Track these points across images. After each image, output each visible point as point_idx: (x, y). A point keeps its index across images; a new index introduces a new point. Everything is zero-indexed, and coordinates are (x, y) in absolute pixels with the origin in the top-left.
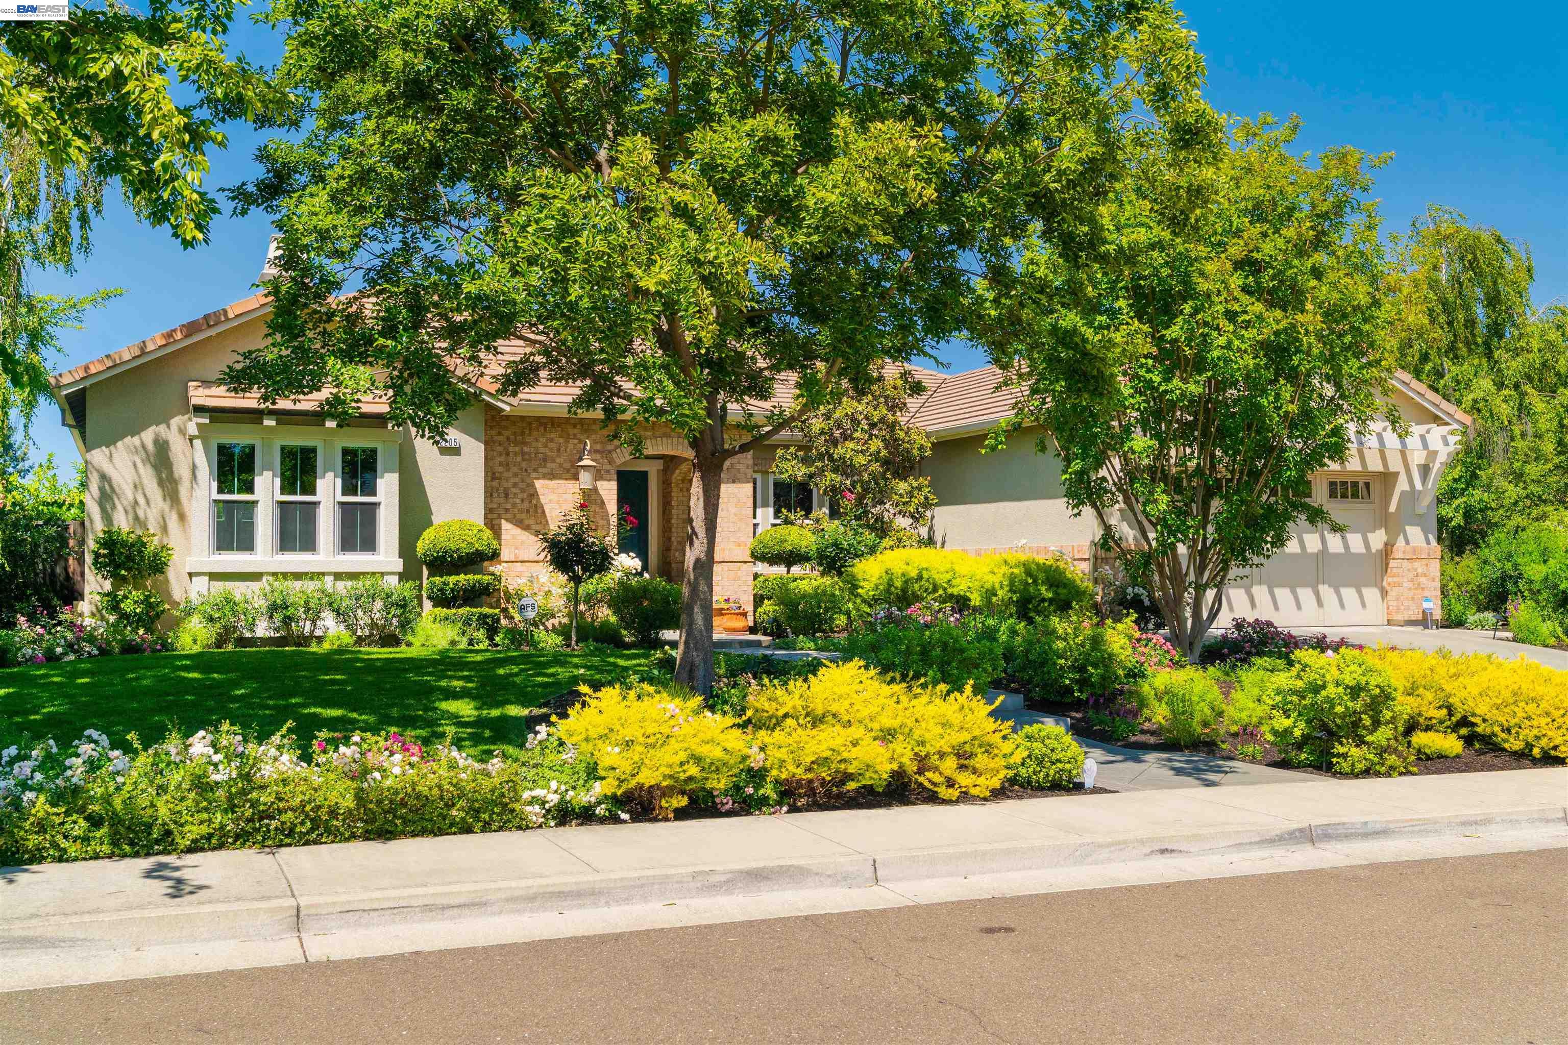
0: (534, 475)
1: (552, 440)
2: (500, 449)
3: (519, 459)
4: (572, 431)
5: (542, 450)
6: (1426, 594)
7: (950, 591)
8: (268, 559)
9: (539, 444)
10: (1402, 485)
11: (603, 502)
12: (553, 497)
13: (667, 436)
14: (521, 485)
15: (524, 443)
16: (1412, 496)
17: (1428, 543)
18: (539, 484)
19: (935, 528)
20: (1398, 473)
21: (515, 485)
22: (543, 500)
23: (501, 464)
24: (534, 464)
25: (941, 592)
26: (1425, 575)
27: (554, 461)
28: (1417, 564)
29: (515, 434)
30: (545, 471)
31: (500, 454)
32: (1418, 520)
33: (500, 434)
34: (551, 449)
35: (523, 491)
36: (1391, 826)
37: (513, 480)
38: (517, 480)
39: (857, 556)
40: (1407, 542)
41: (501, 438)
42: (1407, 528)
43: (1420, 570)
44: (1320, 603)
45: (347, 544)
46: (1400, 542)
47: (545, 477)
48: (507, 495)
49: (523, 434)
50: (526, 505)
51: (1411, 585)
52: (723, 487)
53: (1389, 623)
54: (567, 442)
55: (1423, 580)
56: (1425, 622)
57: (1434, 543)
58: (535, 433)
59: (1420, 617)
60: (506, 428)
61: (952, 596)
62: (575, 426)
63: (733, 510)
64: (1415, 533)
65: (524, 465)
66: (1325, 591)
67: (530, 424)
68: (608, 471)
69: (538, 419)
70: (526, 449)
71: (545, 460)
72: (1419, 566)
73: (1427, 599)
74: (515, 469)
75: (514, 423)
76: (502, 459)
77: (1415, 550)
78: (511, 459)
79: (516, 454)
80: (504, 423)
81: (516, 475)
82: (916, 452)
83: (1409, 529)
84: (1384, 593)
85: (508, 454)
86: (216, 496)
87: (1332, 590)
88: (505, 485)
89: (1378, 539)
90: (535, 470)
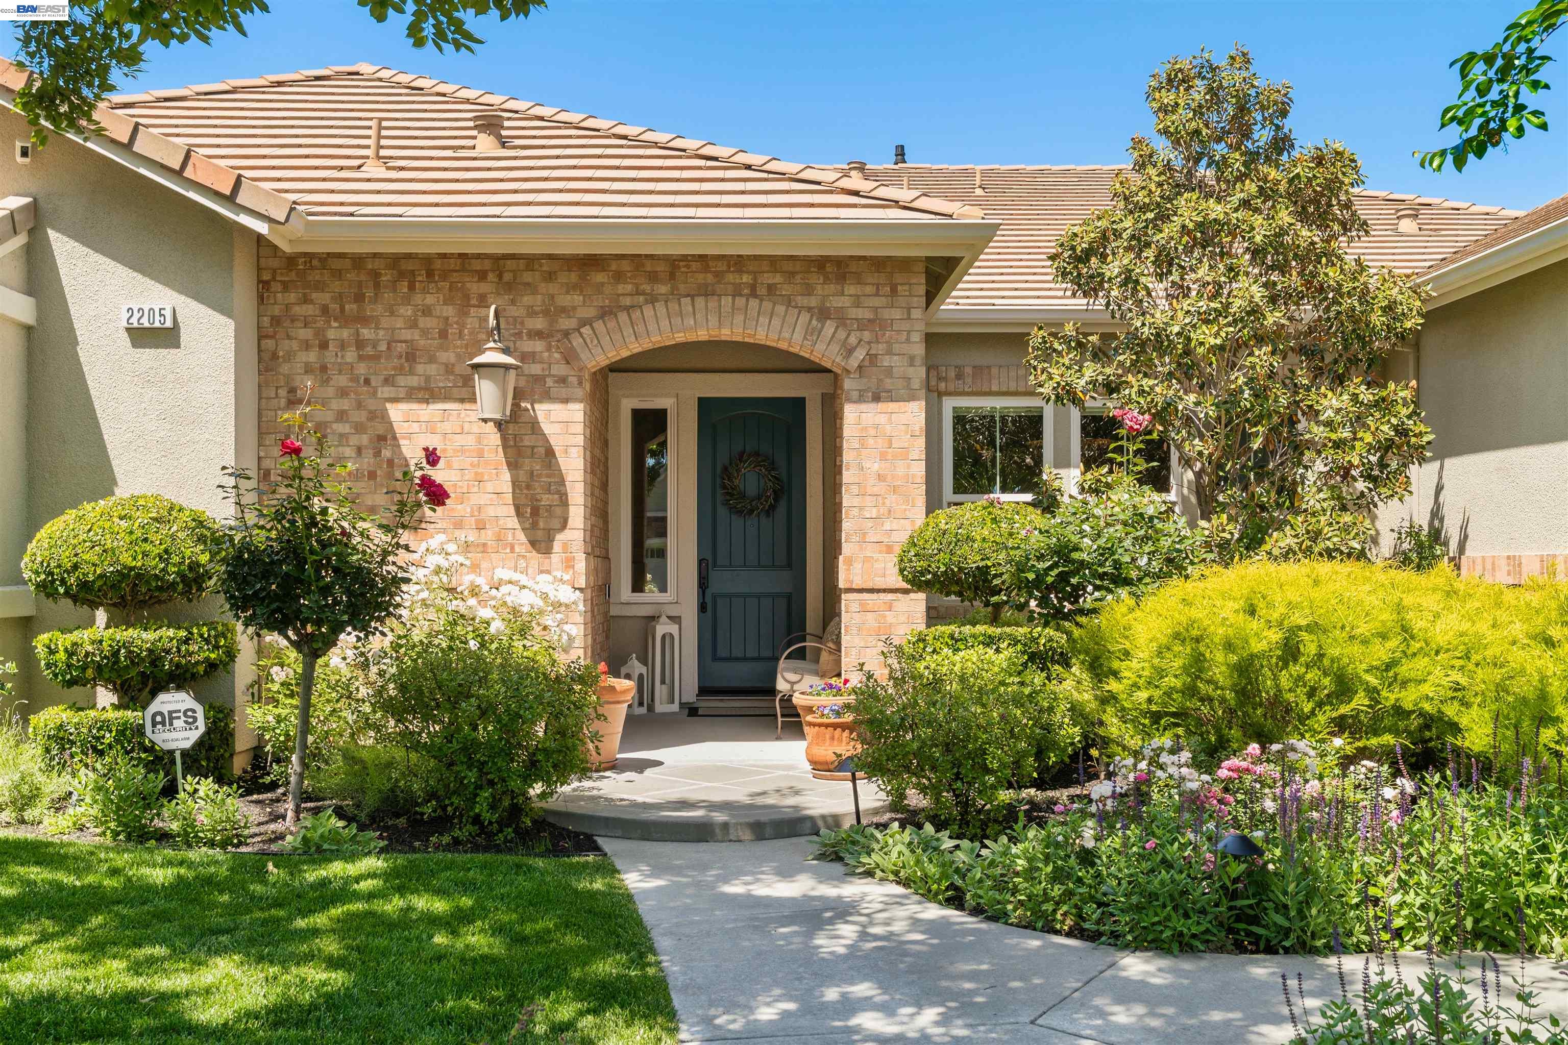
0: (385, 392)
1: (427, 311)
2: (305, 334)
3: (350, 357)
4: (475, 288)
5: (407, 335)
7: (1389, 697)
9: (397, 320)
11: (550, 452)
12: (434, 441)
13: (706, 292)
14: (360, 416)
15: (364, 320)
18: (396, 412)
19: (1446, 511)
21: (341, 416)
22: (406, 446)
23: (308, 370)
24: (386, 366)
25: (1360, 701)
27: (432, 360)
29: (339, 298)
30: (414, 381)
31: (306, 346)
33: (306, 300)
34: (425, 333)
35: (359, 428)
37: (335, 405)
38: (345, 404)
39: (1119, 579)
41: (308, 310)
47: (411, 395)
48: (321, 440)
49: (359, 298)
50: (368, 460)
54: (464, 314)
58: (387, 296)
60: (319, 287)
61: (1399, 711)
62: (482, 276)
63: (874, 466)
65: (362, 369)
67: (375, 275)
68: (562, 380)
69: (395, 260)
70: (366, 333)
71: (411, 357)
74: (342, 380)
75: (338, 274)
76: (312, 356)
78: (330, 357)
79: (343, 346)
80: (315, 276)
81: (343, 393)
82: (1377, 319)
85: (324, 346)
88: (319, 416)
90: (388, 381)
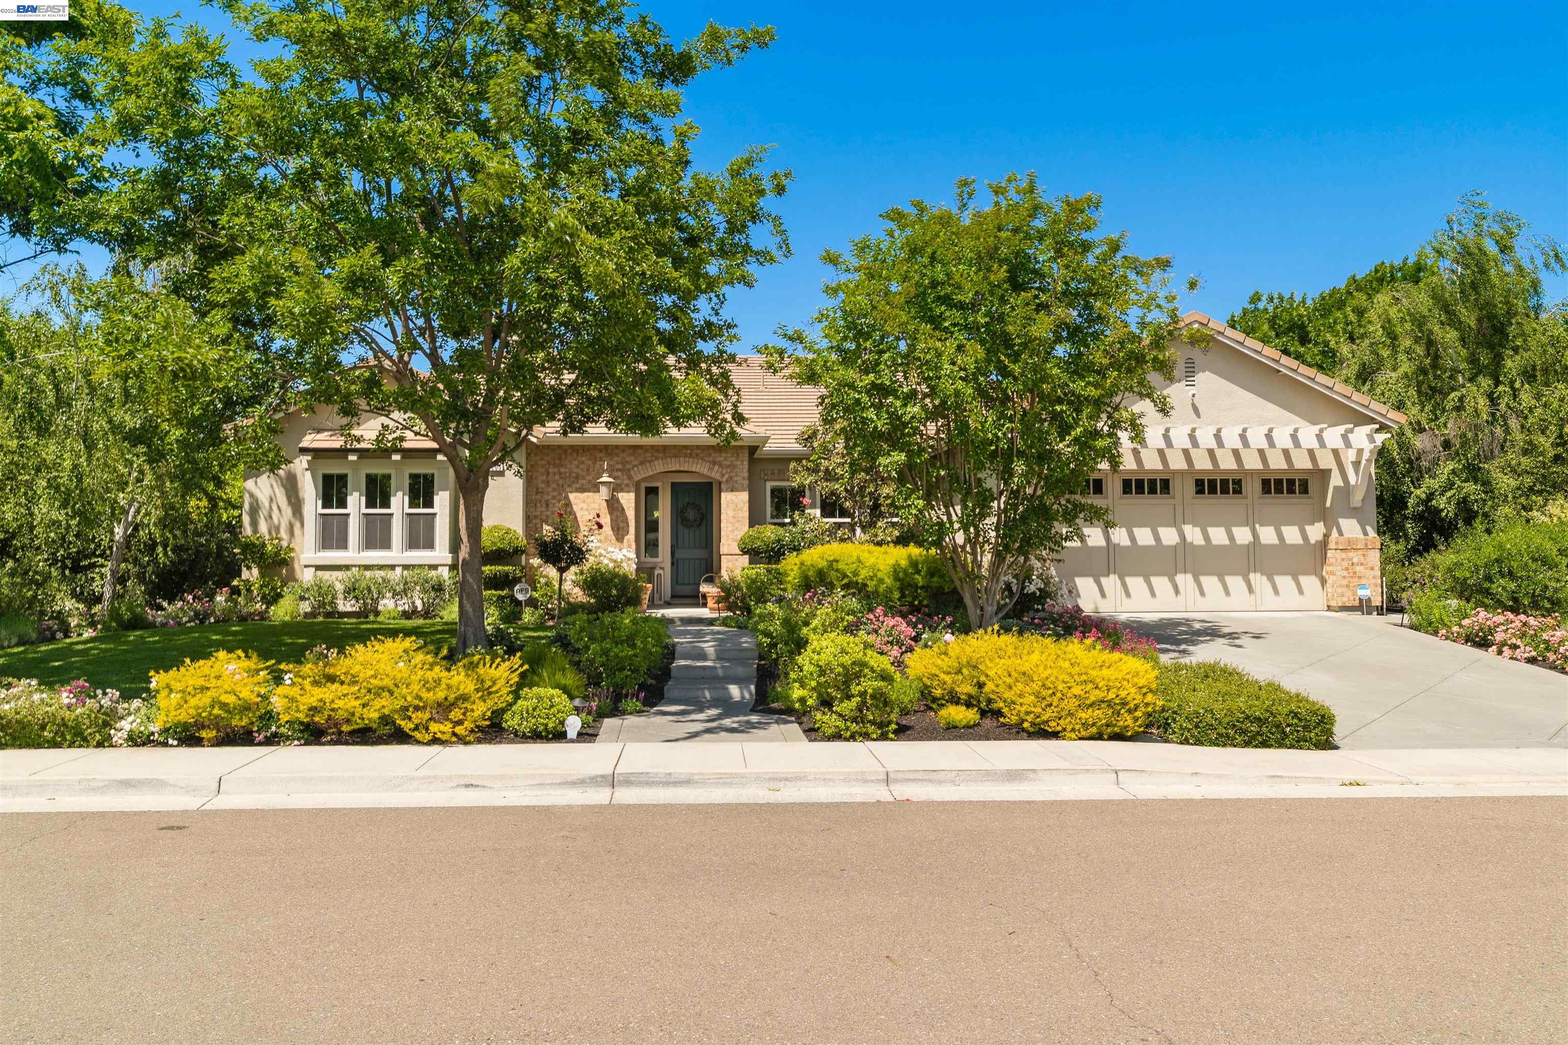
0: (568, 489)
1: (583, 463)
2: (542, 470)
3: (557, 477)
4: (599, 455)
5: (576, 470)
6: (1363, 581)
8: (357, 555)
9: (572, 466)
10: (1336, 480)
11: (623, 509)
12: (585, 506)
13: (675, 456)
14: (560, 498)
15: (562, 466)
16: (1345, 491)
17: (1365, 533)
18: (572, 496)
20: (1330, 471)
21: (554, 498)
22: (575, 508)
23: (543, 482)
24: (569, 481)
26: (1362, 564)
27: (585, 479)
28: (1351, 554)
29: (553, 459)
30: (577, 486)
31: (542, 474)
32: (1354, 513)
33: (542, 459)
34: (582, 469)
35: (560, 502)
36: (696, 777)
37: (552, 494)
38: (555, 494)
40: (1341, 533)
41: (543, 462)
42: (1341, 521)
43: (1355, 560)
44: (1251, 590)
45: (413, 543)
46: (1335, 534)
47: (577, 491)
48: (547, 505)
49: (560, 458)
51: (1345, 573)
52: (723, 495)
53: (1329, 608)
54: (595, 463)
55: (1358, 569)
56: (1364, 607)
57: (1372, 534)
58: (570, 458)
59: (1357, 603)
60: (547, 455)
63: (732, 513)
64: (1350, 527)
65: (561, 482)
66: (1257, 579)
67: (566, 450)
68: (628, 485)
69: (572, 447)
70: (562, 470)
71: (577, 478)
72: (1356, 557)
73: (1363, 586)
74: (554, 486)
75: (553, 451)
76: (544, 478)
77: (1349, 541)
78: (550, 478)
79: (554, 474)
80: (546, 451)
81: (554, 490)
83: (1343, 522)
84: (1323, 582)
85: (548, 474)
86: (321, 511)
87: (1265, 578)
88: (546, 497)
89: (1316, 532)
90: (569, 486)
